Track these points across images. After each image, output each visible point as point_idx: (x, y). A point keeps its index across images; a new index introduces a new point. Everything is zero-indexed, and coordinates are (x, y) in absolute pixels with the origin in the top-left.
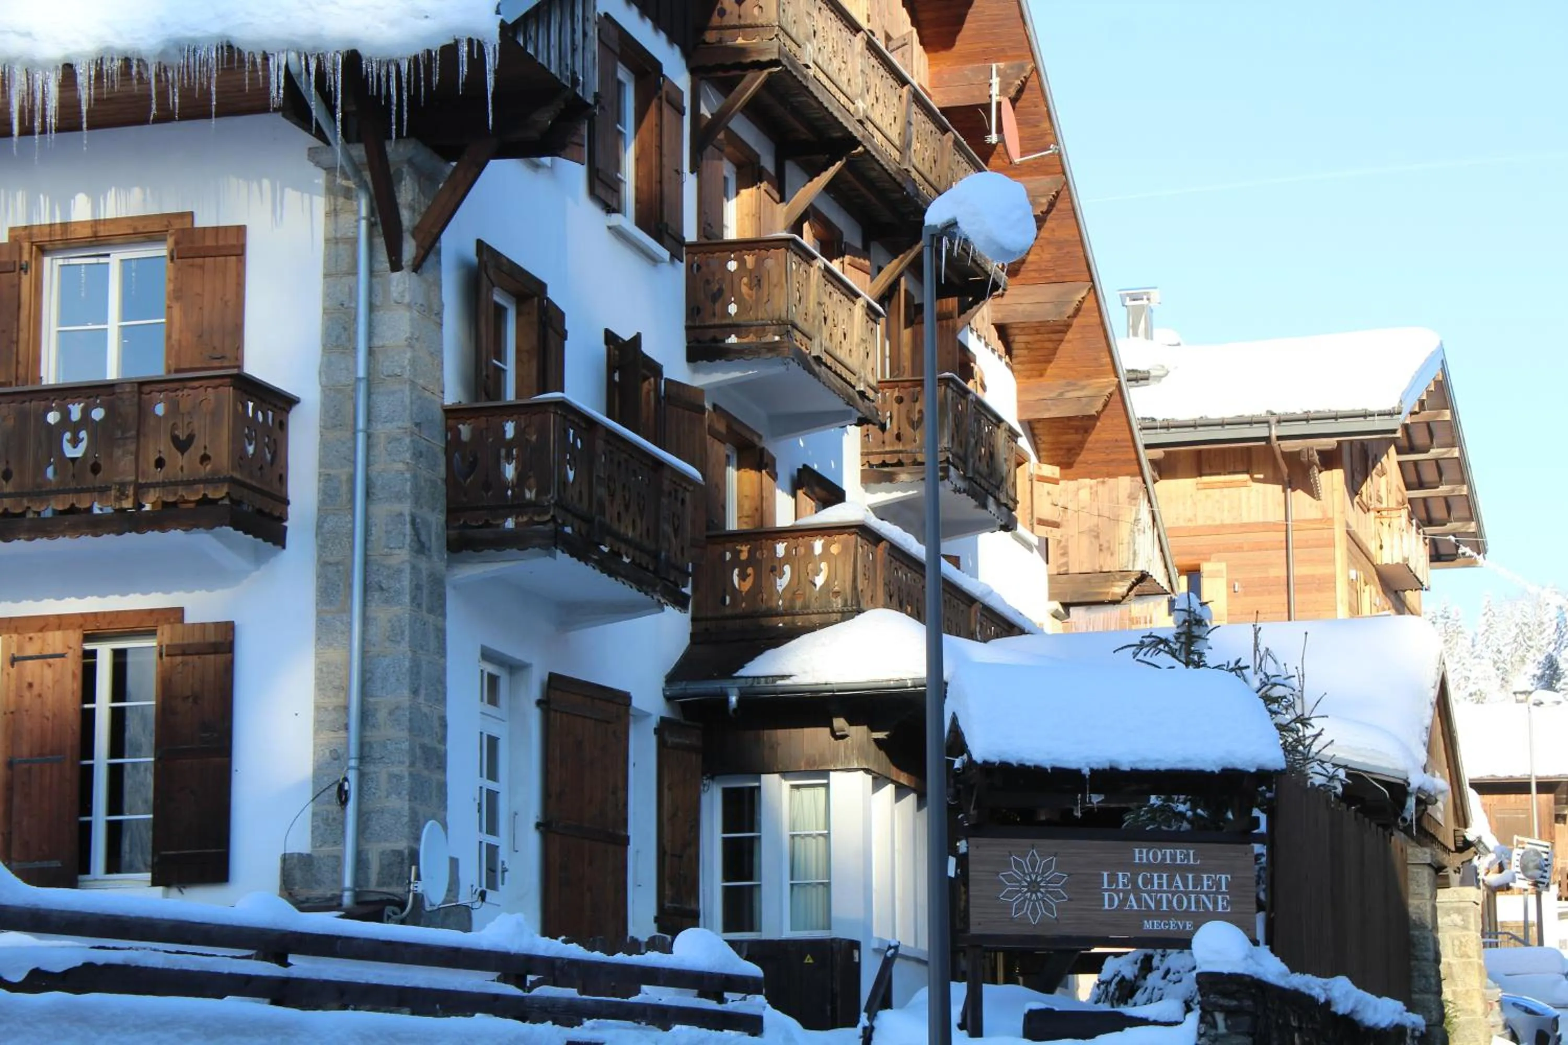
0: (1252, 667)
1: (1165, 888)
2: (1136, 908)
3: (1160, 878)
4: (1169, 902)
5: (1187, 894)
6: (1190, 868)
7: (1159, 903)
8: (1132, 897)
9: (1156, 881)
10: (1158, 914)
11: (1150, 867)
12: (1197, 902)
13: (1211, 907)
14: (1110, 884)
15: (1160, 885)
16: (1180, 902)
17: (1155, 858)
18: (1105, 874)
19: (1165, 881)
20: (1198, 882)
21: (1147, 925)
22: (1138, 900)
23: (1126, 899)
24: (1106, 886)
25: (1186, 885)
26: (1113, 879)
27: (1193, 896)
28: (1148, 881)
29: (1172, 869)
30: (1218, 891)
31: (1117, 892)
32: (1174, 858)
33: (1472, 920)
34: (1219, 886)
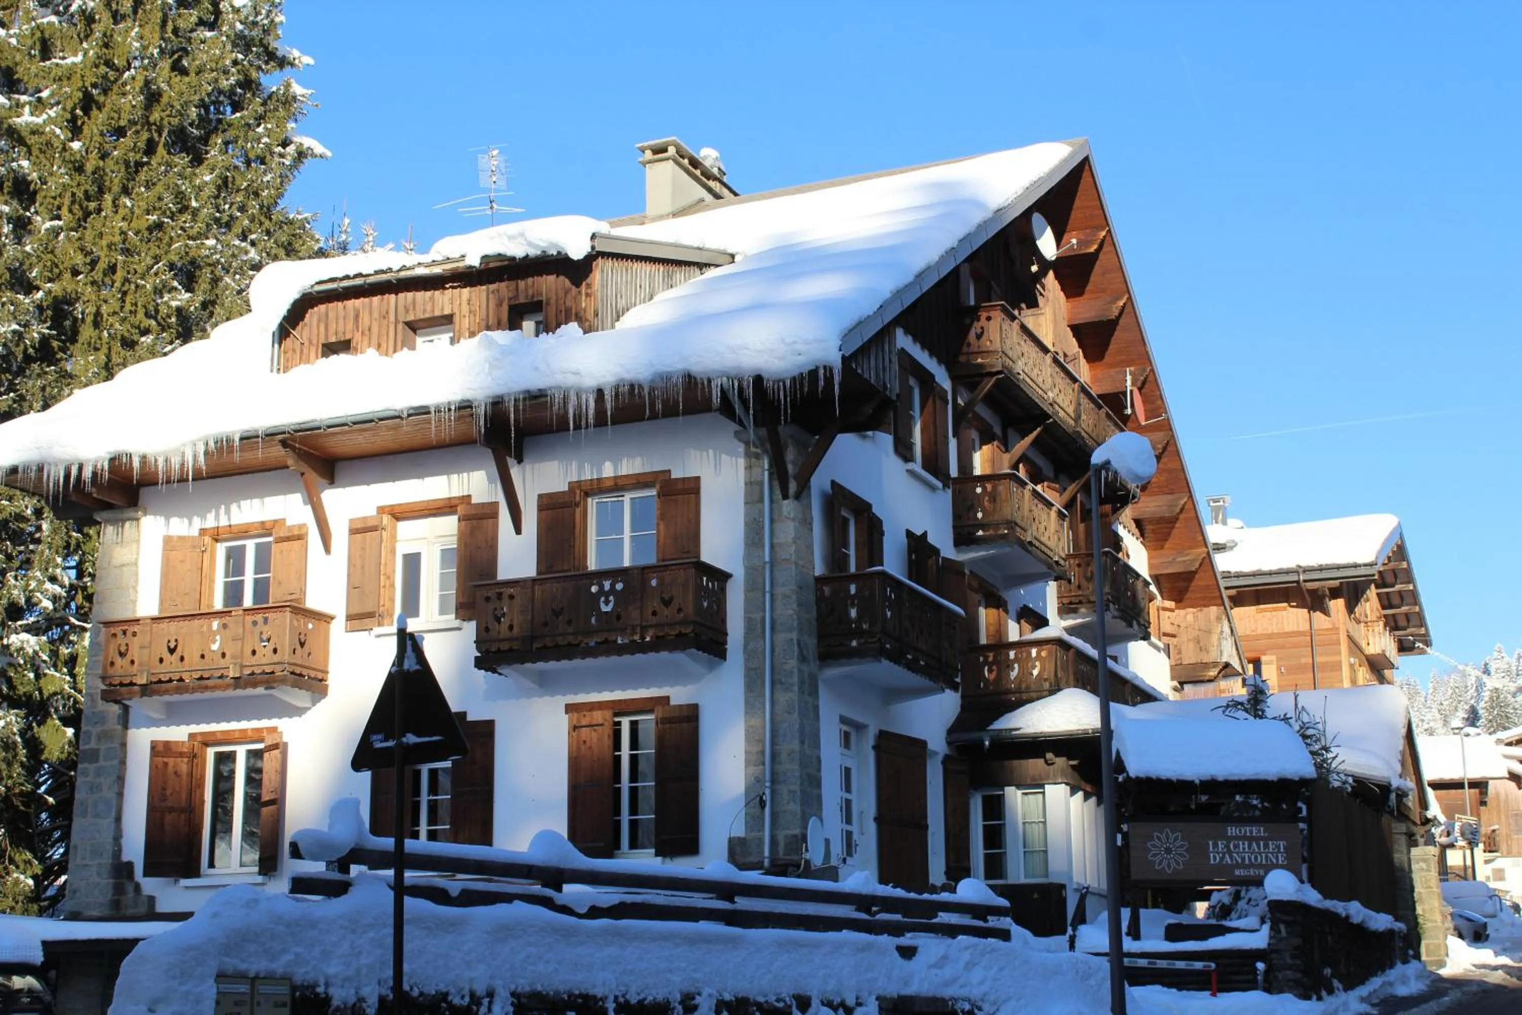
0: (1294, 716)
1: (1247, 850)
2: (1229, 862)
3: (1244, 844)
4: (1250, 859)
5: (1260, 853)
6: (1262, 838)
7: (1243, 859)
8: (1227, 856)
9: (1241, 846)
10: (1243, 866)
11: (1237, 838)
12: (1267, 857)
13: (1274, 861)
14: (1214, 848)
15: (1244, 849)
16: (1256, 858)
17: (1240, 832)
18: (1211, 843)
19: (1246, 846)
20: (1266, 846)
21: (1237, 872)
22: (1231, 858)
23: (1224, 857)
24: (1211, 849)
25: (1259, 848)
26: (1215, 845)
27: (1264, 855)
28: (1236, 846)
29: (1251, 839)
30: (1279, 852)
31: (1218, 853)
32: (1251, 832)
33: (1432, 866)
34: (1279, 849)
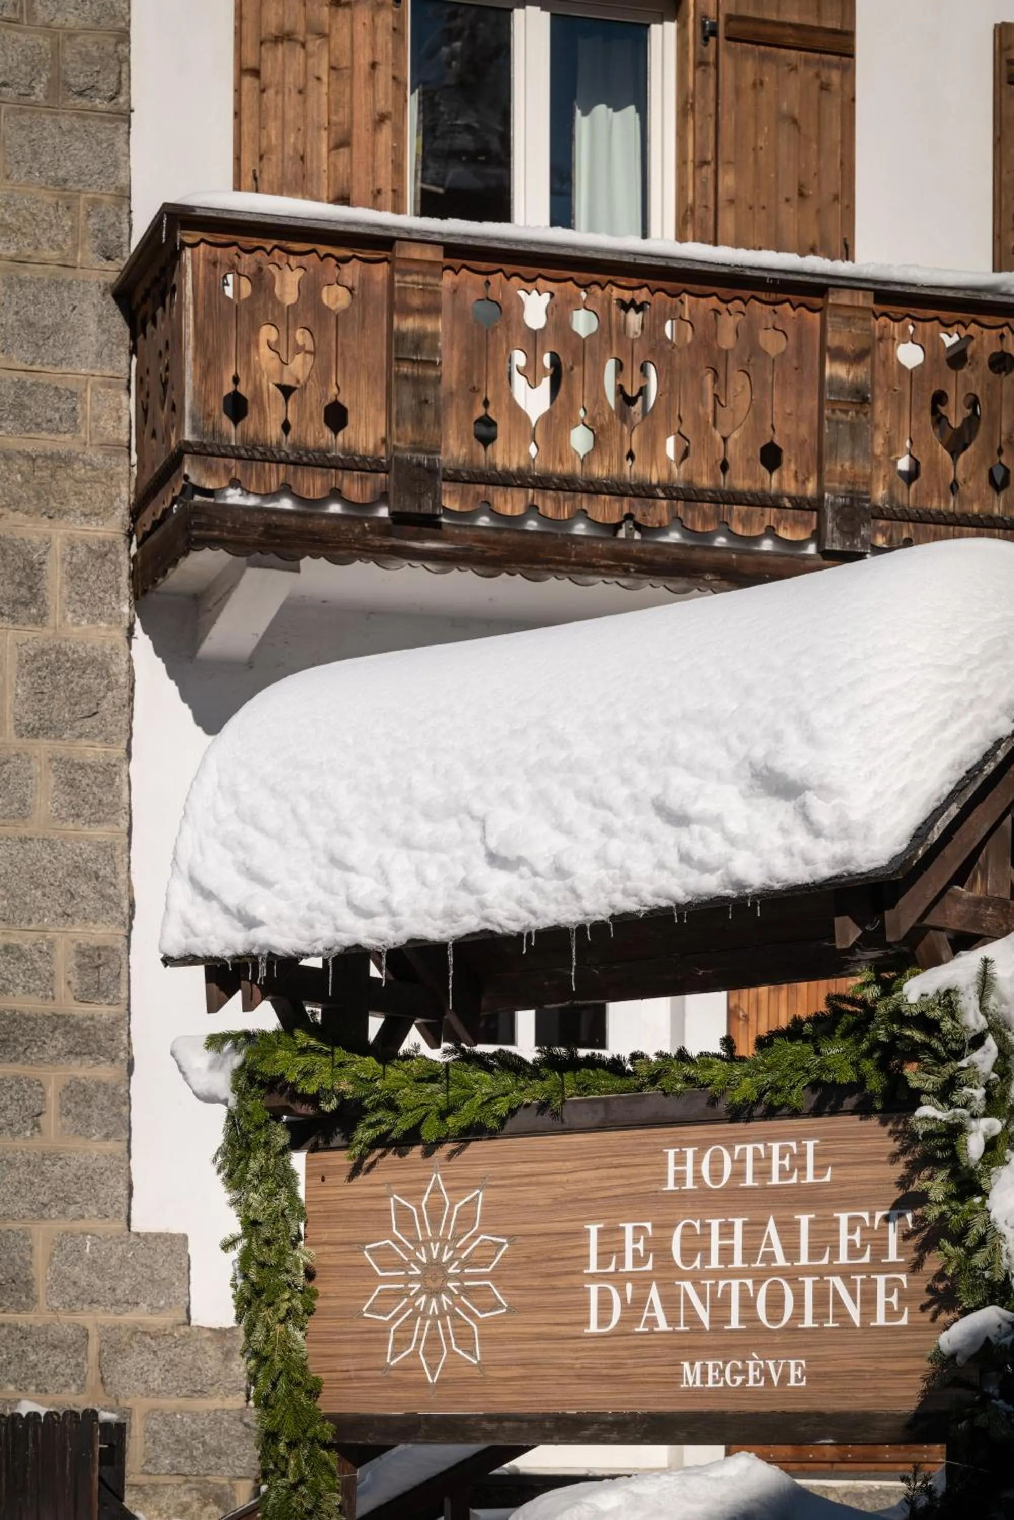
1: (738, 1263)
2: (663, 1326)
3: (727, 1231)
4: (748, 1304)
5: (793, 1276)
6: (806, 1196)
7: (720, 1305)
8: (654, 1294)
9: (715, 1242)
10: (717, 1340)
11: (703, 1199)
12: (820, 1298)
13: (855, 1313)
14: (604, 1258)
15: (726, 1253)
16: (775, 1303)
17: (716, 1175)
18: (593, 1229)
19: (737, 1242)
20: (823, 1236)
21: (689, 1374)
22: (670, 1302)
23: (640, 1302)
24: (593, 1268)
25: (792, 1252)
26: (611, 1243)
27: (809, 1283)
28: (695, 1243)
29: (759, 1201)
30: (878, 1265)
31: (619, 1279)
32: (763, 1167)
34: (881, 1250)
